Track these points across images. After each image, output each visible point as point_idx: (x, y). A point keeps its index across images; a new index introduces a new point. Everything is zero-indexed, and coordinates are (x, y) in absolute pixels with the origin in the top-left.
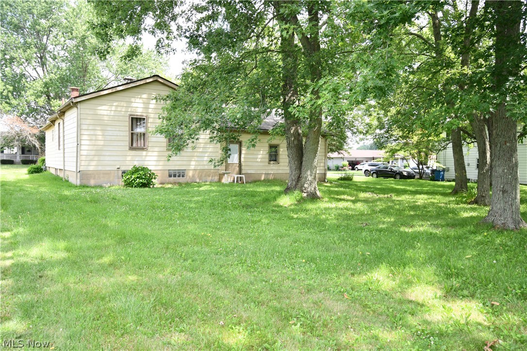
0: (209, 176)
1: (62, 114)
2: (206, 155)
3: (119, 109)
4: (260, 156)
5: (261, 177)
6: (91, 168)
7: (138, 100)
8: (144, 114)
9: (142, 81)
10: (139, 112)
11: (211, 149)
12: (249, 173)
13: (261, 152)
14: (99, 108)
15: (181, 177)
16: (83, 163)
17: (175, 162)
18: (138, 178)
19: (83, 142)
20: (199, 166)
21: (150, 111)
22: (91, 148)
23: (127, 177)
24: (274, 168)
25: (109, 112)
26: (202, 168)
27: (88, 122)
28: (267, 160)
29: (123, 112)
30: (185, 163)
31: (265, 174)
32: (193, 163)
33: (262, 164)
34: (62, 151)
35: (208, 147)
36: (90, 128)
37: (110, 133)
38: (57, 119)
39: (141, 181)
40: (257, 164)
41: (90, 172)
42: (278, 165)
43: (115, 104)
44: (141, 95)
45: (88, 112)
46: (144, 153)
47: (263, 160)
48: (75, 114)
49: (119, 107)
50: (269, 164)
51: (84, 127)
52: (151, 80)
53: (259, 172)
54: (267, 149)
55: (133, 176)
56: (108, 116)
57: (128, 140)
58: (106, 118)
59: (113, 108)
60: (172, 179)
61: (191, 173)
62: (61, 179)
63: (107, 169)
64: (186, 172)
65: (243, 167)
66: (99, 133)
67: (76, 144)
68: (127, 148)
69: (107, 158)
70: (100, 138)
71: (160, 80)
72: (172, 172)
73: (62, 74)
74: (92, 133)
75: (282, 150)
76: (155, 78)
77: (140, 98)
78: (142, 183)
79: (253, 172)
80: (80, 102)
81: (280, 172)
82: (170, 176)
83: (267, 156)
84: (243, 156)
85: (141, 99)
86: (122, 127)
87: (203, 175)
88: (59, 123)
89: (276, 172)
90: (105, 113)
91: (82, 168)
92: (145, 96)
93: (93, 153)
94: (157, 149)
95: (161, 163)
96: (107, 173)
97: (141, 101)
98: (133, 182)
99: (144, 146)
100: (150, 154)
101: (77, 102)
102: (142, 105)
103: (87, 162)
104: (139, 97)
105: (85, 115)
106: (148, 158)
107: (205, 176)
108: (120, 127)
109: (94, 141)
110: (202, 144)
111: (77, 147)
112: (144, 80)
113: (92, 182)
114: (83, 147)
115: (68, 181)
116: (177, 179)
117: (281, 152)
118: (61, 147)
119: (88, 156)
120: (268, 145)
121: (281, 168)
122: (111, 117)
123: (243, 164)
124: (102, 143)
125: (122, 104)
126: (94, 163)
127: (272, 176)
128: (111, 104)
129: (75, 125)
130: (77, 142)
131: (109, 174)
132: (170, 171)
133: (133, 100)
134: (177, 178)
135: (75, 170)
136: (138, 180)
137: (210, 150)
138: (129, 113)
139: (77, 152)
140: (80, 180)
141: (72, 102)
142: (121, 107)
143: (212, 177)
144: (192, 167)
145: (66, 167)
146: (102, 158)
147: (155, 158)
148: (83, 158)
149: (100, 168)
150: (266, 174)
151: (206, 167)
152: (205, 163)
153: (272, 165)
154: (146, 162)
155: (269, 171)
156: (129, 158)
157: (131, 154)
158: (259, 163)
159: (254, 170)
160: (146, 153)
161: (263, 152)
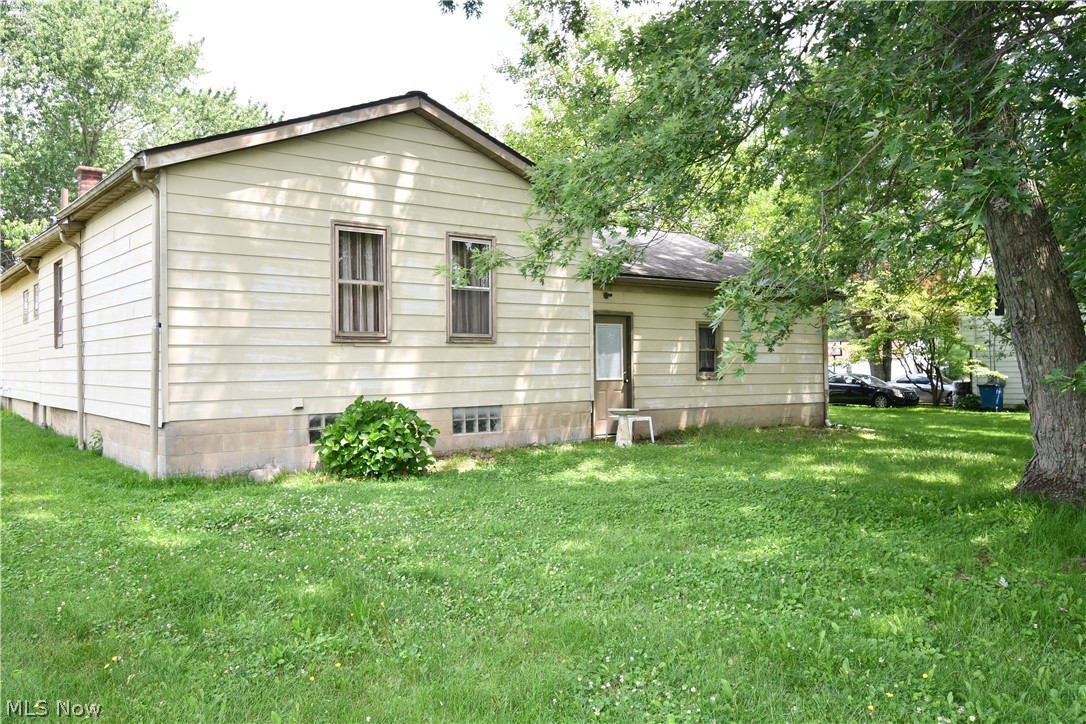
0: (565, 424)
1: (76, 227)
2: (558, 357)
3: (300, 200)
4: (676, 358)
5: (679, 421)
6: (206, 412)
7: (356, 174)
8: (380, 223)
9: (373, 109)
10: (363, 213)
11: (569, 337)
12: (651, 407)
13: (680, 345)
14: (234, 195)
15: (489, 431)
16: (177, 394)
17: (472, 381)
18: (380, 443)
19: (178, 317)
20: (539, 393)
21: (397, 210)
22: (204, 337)
23: (343, 442)
24: (710, 390)
25: (266, 210)
26: (547, 397)
27: (194, 243)
28: (693, 369)
29: (312, 213)
30: (499, 383)
31: (689, 409)
32: (521, 384)
33: (680, 381)
34: (73, 350)
35: (562, 330)
36: (202, 266)
37: (272, 284)
38: (53, 245)
39: (392, 452)
40: (669, 381)
41: (203, 425)
42: (718, 382)
43: (285, 184)
44: (368, 159)
45: (194, 206)
46: (380, 353)
47: (685, 369)
48: (149, 217)
49: (300, 195)
50: (698, 379)
51: (182, 261)
52: (401, 108)
53: (674, 404)
54: (693, 336)
55: (365, 439)
56: (264, 226)
57: (329, 308)
58: (255, 231)
59: (281, 198)
60: (464, 436)
61: (514, 419)
62: (71, 443)
63: (262, 412)
64: (503, 412)
65: (637, 393)
66: (234, 283)
67: (153, 323)
68: (328, 336)
69: (260, 374)
70: (237, 300)
71: (429, 109)
72: (463, 414)
73: (32, 156)
74: (208, 282)
75: (727, 339)
76: (415, 104)
77: (366, 166)
78: (394, 460)
79: (659, 404)
80: (167, 168)
81: (725, 402)
82: (457, 428)
83: (694, 358)
84: (635, 358)
85: (368, 170)
86: (311, 265)
87: (550, 422)
88: (57, 264)
89: (714, 403)
90: (253, 212)
91: (172, 414)
92: (380, 161)
93: (211, 355)
94: (416, 340)
95: (431, 387)
96: (261, 428)
97: (368, 177)
98: (366, 457)
99: (377, 328)
100: (396, 356)
101: (157, 171)
102: (370, 192)
103: (191, 388)
104: (362, 163)
105: (184, 218)
106: (392, 371)
107: (556, 424)
108: (301, 263)
109: (213, 314)
110: (546, 324)
111: (157, 334)
112: (379, 108)
113: (211, 465)
114: (178, 337)
115: (99, 453)
116: (476, 438)
118: (69, 336)
119: (195, 369)
120: (694, 326)
121: (726, 390)
122: (274, 227)
123: (636, 381)
124: (241, 319)
125: (310, 184)
126: (214, 393)
127: (707, 413)
128: (274, 184)
129: (149, 253)
130: (158, 314)
131: (266, 430)
132: (457, 412)
133: (344, 171)
134: (476, 432)
135: (148, 421)
136: (381, 449)
137: (567, 341)
138: (333, 217)
139: (157, 352)
140: (168, 456)
141: (140, 169)
142: (306, 195)
143: (574, 426)
144: (520, 397)
145: (87, 403)
146: (244, 374)
147: (411, 371)
148: (179, 375)
149: (237, 410)
150: (693, 410)
151: (558, 396)
152: (555, 383)
153: (704, 383)
154: (386, 384)
155: (699, 400)
156: (331, 372)
157: (337, 359)
158: (674, 377)
159: (663, 400)
160: (387, 356)
161: (683, 346)
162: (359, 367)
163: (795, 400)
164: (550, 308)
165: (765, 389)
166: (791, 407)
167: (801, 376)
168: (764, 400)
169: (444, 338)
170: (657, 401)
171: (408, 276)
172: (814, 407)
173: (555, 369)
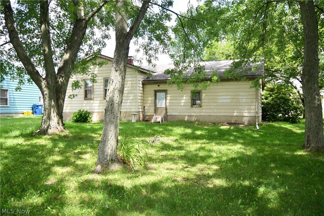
3: (80, 76)
4: (183, 101)
5: (184, 119)
12: (173, 114)
13: (184, 98)
20: (124, 109)
24: (196, 110)
25: (75, 79)
28: (190, 104)
31: (188, 116)
33: (185, 108)
35: (130, 96)
40: (180, 107)
42: (201, 108)
46: (92, 101)
47: (186, 104)
50: (192, 107)
53: (182, 114)
54: (189, 94)
57: (83, 94)
65: (168, 111)
68: (83, 99)
75: (204, 95)
77: (90, 68)
79: (176, 114)
81: (203, 114)
83: (190, 101)
84: (168, 101)
89: (198, 114)
92: (92, 67)
94: (99, 99)
97: (90, 70)
100: (95, 102)
106: (94, 105)
107: (128, 116)
110: (126, 94)
117: (203, 97)
120: (190, 92)
121: (204, 111)
127: (195, 117)
137: (131, 98)
138: (84, 78)
147: (98, 105)
150: (190, 116)
151: (128, 110)
152: (128, 107)
153: (194, 108)
154: (93, 107)
155: (192, 113)
156: (84, 105)
157: (85, 103)
158: (182, 107)
159: (178, 113)
160: (93, 102)
161: (186, 98)
162: (89, 104)
163: (238, 114)
164: (127, 91)
165: (222, 111)
166: (236, 117)
167: (242, 106)
168: (222, 114)
169: (103, 98)
170: (176, 113)
171: (97, 87)
172: (250, 117)
173: (128, 104)
